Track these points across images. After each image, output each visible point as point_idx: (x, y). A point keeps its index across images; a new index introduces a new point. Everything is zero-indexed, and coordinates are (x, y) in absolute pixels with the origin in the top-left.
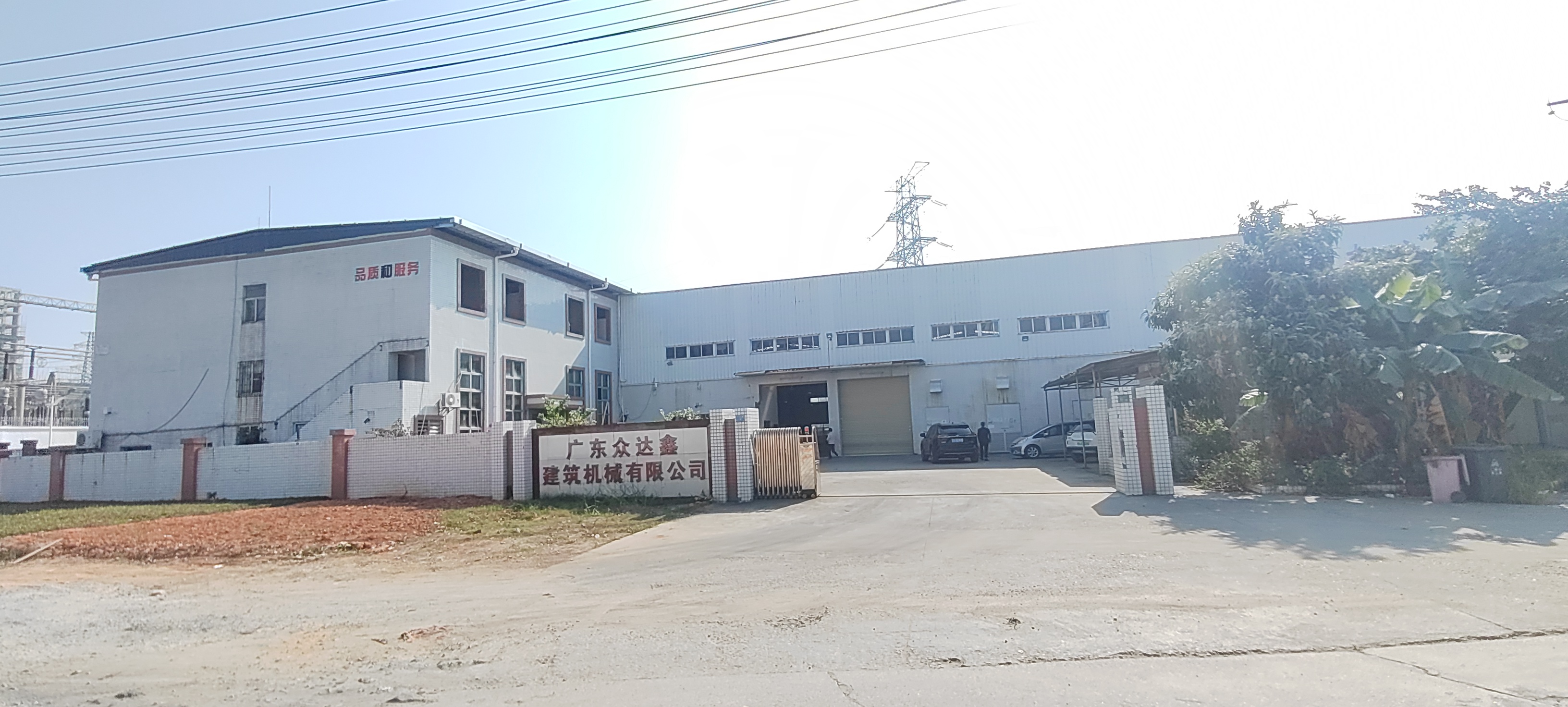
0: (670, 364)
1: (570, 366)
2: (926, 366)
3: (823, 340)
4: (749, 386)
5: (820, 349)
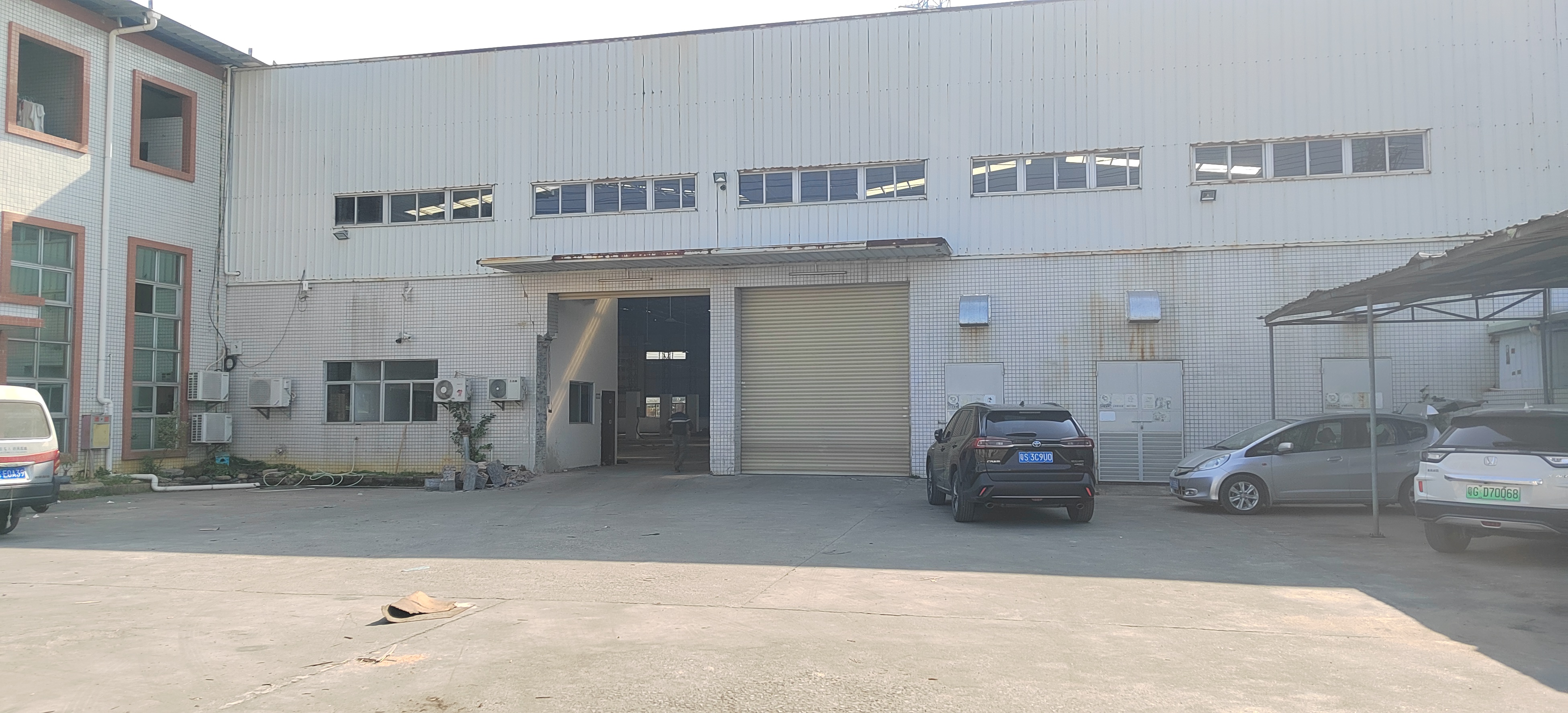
0: (342, 236)
2: (952, 258)
3: (705, 190)
4: (526, 296)
5: (696, 210)
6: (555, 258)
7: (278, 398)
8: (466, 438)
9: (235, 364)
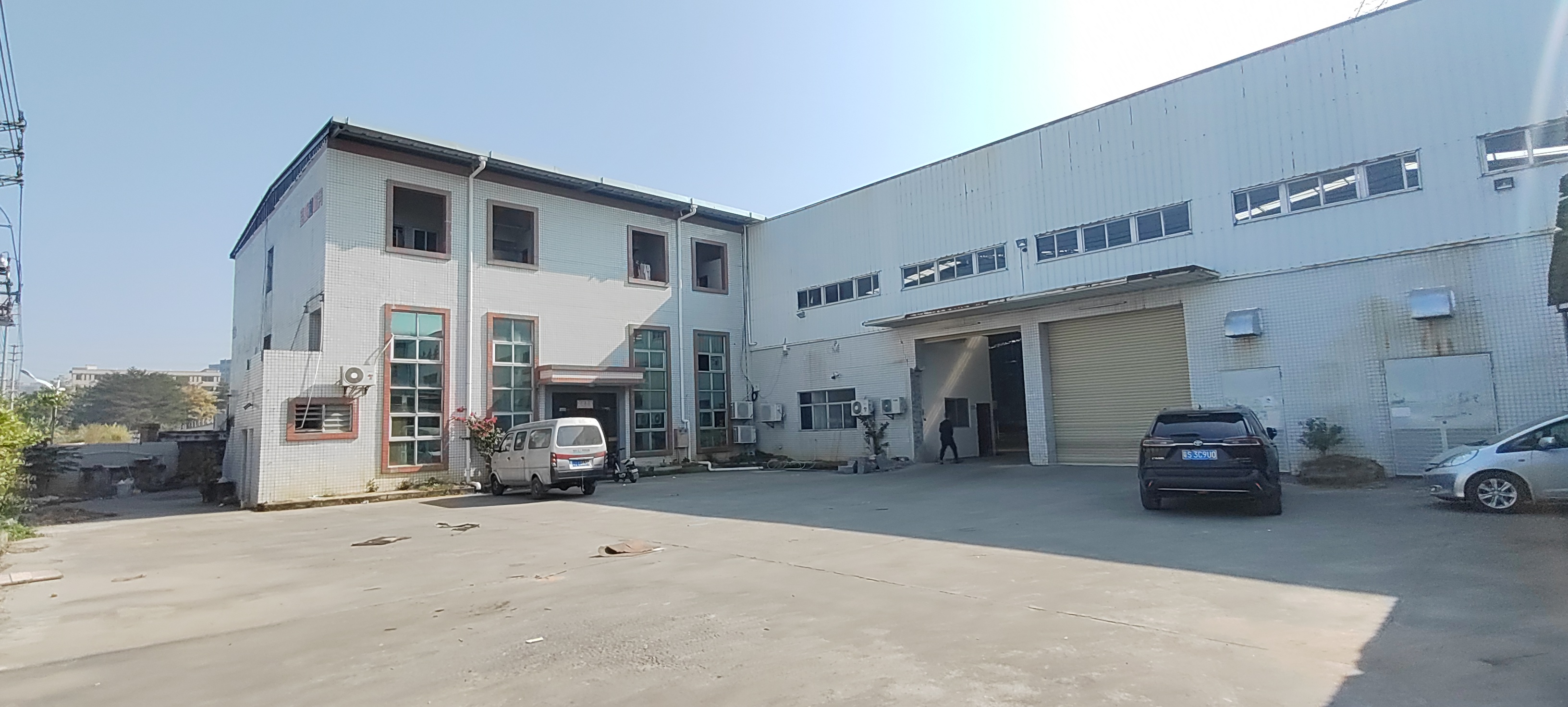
0: (801, 316)
1: (638, 323)
2: (1220, 280)
3: (1012, 254)
4: (902, 342)
5: (1007, 269)
6: (907, 316)
7: (775, 417)
8: (871, 439)
9: (757, 396)
